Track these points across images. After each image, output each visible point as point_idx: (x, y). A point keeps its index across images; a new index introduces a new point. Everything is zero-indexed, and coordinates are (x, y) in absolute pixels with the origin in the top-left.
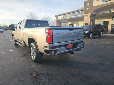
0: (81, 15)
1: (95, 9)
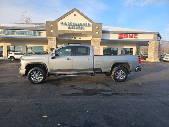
1: (60, 33)
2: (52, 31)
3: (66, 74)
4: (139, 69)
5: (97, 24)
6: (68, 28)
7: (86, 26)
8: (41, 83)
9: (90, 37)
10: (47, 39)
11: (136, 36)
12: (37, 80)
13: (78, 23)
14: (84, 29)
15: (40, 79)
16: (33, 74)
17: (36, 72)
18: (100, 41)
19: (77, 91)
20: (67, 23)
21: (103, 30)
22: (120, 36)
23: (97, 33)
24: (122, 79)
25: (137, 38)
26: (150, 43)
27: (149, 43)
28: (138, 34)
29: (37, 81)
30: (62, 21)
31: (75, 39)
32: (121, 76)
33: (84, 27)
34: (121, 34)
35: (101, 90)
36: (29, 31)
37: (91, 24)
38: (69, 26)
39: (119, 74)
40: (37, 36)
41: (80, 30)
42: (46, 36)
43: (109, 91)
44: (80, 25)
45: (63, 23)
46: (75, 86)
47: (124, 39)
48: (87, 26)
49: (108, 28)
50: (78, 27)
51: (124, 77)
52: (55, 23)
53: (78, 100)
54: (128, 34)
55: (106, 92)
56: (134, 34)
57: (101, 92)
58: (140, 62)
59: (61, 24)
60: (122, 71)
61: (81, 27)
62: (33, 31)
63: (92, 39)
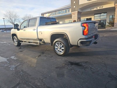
0: (68, 13)
2: (75, 7)
10: (71, 14)
31: (97, 9)
62: (64, 10)
63: (115, 5)
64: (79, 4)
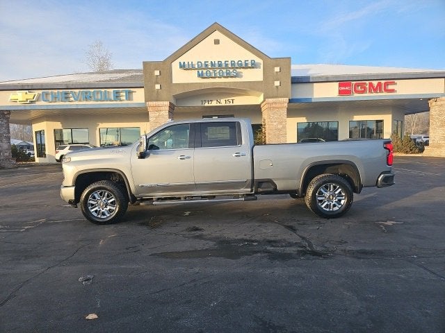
1: (179, 92)
2: (158, 87)
3: (179, 198)
4: (388, 181)
5: (277, 61)
6: (199, 76)
7: (246, 67)
8: (114, 221)
9: (259, 96)
10: (147, 109)
11: (390, 87)
12: (103, 214)
13: (223, 62)
14: (242, 76)
15: (110, 211)
16: (94, 198)
17: (101, 194)
18: (286, 105)
19: (200, 245)
20: (195, 63)
21: (293, 74)
22: (343, 88)
23: (277, 83)
24: (336, 208)
25: (392, 91)
26: (434, 103)
27: (432, 104)
28: (396, 81)
29: (103, 217)
30: (182, 59)
31: (218, 104)
32: (333, 199)
33: (242, 70)
34: (344, 83)
35: (270, 242)
36: (103, 90)
37: (258, 60)
38: (200, 71)
39: (327, 194)
40: (124, 102)
41: (230, 80)
42: (143, 101)
43: (290, 245)
44: (230, 66)
45: (186, 63)
46: (200, 230)
47: (356, 96)
48: (250, 68)
49: (309, 70)
50: (224, 71)
51: (342, 202)
52: (165, 67)
53: (197, 270)
54: (367, 82)
55: (282, 247)
56: (383, 82)
57: (268, 248)
58: (389, 160)
59: (181, 67)
60: (335, 187)
61: (231, 70)
62: (112, 90)
63: (264, 101)
64: (174, 81)
